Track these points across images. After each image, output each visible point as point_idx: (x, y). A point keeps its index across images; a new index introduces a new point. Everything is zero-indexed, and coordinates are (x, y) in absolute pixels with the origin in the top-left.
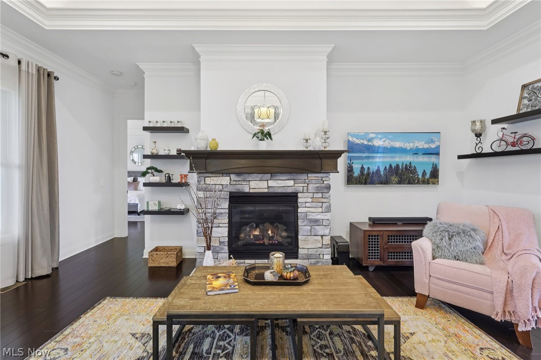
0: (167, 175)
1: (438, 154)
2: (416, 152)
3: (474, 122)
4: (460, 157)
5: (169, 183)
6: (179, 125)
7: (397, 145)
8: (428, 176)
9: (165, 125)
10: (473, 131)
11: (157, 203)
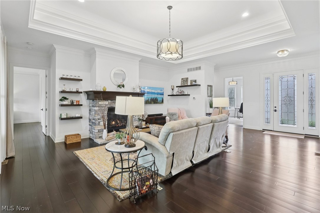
0: (71, 101)
1: (163, 95)
2: (158, 94)
3: (172, 86)
4: (168, 96)
5: (72, 105)
6: (79, 78)
7: (153, 91)
8: (161, 102)
9: (72, 77)
10: (172, 88)
11: (66, 114)
